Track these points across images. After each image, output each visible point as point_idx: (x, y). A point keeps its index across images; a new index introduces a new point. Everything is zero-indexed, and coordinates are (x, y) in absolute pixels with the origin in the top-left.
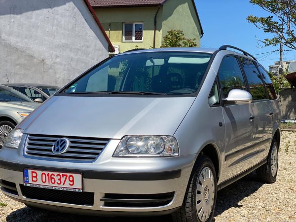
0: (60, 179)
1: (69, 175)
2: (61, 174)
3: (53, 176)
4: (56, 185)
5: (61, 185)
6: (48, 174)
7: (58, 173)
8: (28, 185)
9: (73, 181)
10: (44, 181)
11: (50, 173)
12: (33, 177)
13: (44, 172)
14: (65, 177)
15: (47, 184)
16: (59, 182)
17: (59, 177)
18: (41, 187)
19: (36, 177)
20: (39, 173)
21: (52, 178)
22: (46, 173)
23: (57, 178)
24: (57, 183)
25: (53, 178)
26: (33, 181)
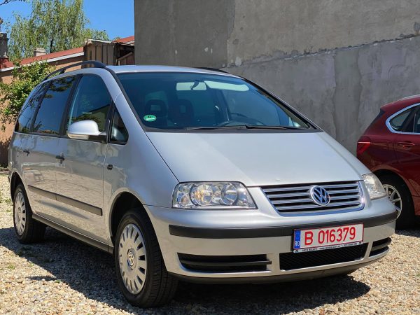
0: (340, 235)
1: (350, 227)
2: (342, 228)
3: (333, 233)
4: (336, 242)
5: (342, 242)
6: (327, 232)
7: (338, 228)
8: (300, 251)
9: (354, 234)
10: (321, 241)
11: (330, 229)
12: (306, 238)
13: (322, 229)
14: (346, 231)
15: (325, 243)
16: (339, 238)
17: (339, 232)
18: (318, 249)
19: (311, 238)
20: (316, 232)
21: (331, 235)
22: (325, 230)
23: (337, 234)
24: (338, 240)
25: (333, 235)
26: (306, 244)
